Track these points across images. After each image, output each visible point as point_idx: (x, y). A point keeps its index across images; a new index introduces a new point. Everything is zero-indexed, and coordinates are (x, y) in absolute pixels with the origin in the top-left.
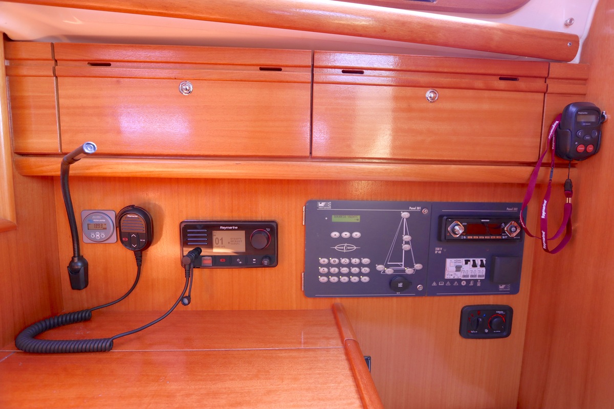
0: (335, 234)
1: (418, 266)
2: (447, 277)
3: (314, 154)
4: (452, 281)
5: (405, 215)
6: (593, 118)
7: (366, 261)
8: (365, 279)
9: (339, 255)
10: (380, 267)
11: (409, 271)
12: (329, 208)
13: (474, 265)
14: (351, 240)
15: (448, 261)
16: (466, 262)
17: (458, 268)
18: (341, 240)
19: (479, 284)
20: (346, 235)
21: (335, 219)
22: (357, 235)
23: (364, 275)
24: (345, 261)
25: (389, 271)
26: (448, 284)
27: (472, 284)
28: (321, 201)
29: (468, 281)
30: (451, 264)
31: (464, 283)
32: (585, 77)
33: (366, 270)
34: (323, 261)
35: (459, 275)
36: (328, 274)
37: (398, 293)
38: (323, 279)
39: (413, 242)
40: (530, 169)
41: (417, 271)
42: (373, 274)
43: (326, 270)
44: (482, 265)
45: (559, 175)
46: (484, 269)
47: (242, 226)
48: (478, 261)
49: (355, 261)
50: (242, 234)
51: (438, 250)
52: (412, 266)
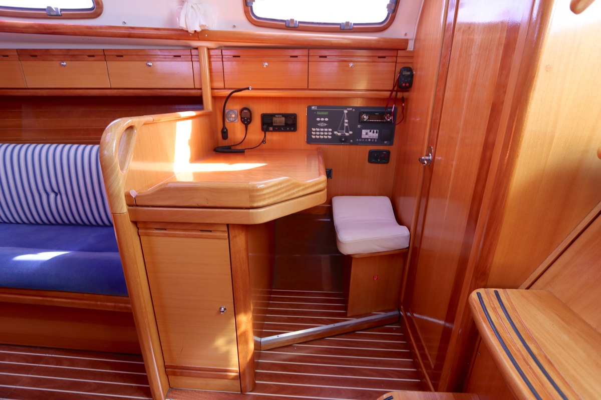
0: (318, 119)
1: (351, 132)
2: (362, 137)
3: (309, 88)
4: (365, 139)
5: (346, 112)
6: (409, 73)
7: (330, 130)
8: (330, 137)
9: (320, 127)
10: (335, 133)
11: (347, 134)
12: (316, 109)
13: (373, 132)
14: (324, 122)
15: (363, 131)
16: (370, 131)
17: (367, 134)
18: (320, 121)
19: (376, 141)
20: (322, 119)
21: (318, 113)
22: (327, 119)
23: (329, 135)
24: (322, 130)
25: (339, 134)
26: (363, 140)
27: (373, 140)
28: (313, 106)
29: (371, 139)
30: (364, 132)
31: (369, 140)
32: (412, 56)
33: (330, 133)
34: (314, 129)
35: (367, 137)
36: (315, 135)
37: (343, 143)
38: (313, 137)
39: (349, 123)
40: (390, 93)
41: (350, 135)
42: (333, 135)
43: (315, 133)
44: (377, 133)
45: (400, 95)
46: (378, 134)
47: (284, 115)
48: (375, 131)
49: (326, 130)
50: (283, 119)
51: (359, 126)
52: (348, 132)
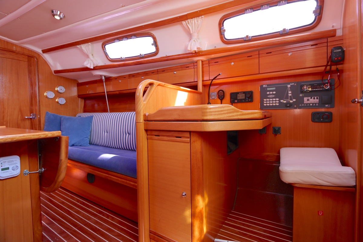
0: (268, 93)
1: (294, 100)
2: (305, 103)
3: (260, 73)
4: (307, 104)
5: (289, 86)
6: (340, 50)
7: (277, 99)
8: (277, 104)
9: (270, 98)
10: (282, 101)
11: (291, 101)
12: (266, 86)
13: (314, 98)
14: (273, 94)
15: (305, 98)
16: (311, 98)
17: (308, 100)
18: (270, 94)
19: (317, 105)
20: (271, 93)
21: (268, 89)
22: (274, 93)
23: (277, 103)
24: (271, 100)
25: (285, 102)
26: (305, 105)
27: (314, 105)
28: (264, 85)
29: (313, 104)
30: (305, 99)
31: (311, 105)
32: (341, 39)
33: (278, 102)
34: (265, 100)
35: (309, 102)
37: (288, 108)
38: (265, 105)
39: (292, 93)
40: (324, 67)
41: (294, 102)
42: (280, 103)
43: (266, 102)
44: (317, 98)
45: (334, 68)
46: (318, 100)
47: (244, 93)
48: (316, 98)
49: (274, 99)
50: (244, 95)
51: (301, 95)
52: (292, 100)
